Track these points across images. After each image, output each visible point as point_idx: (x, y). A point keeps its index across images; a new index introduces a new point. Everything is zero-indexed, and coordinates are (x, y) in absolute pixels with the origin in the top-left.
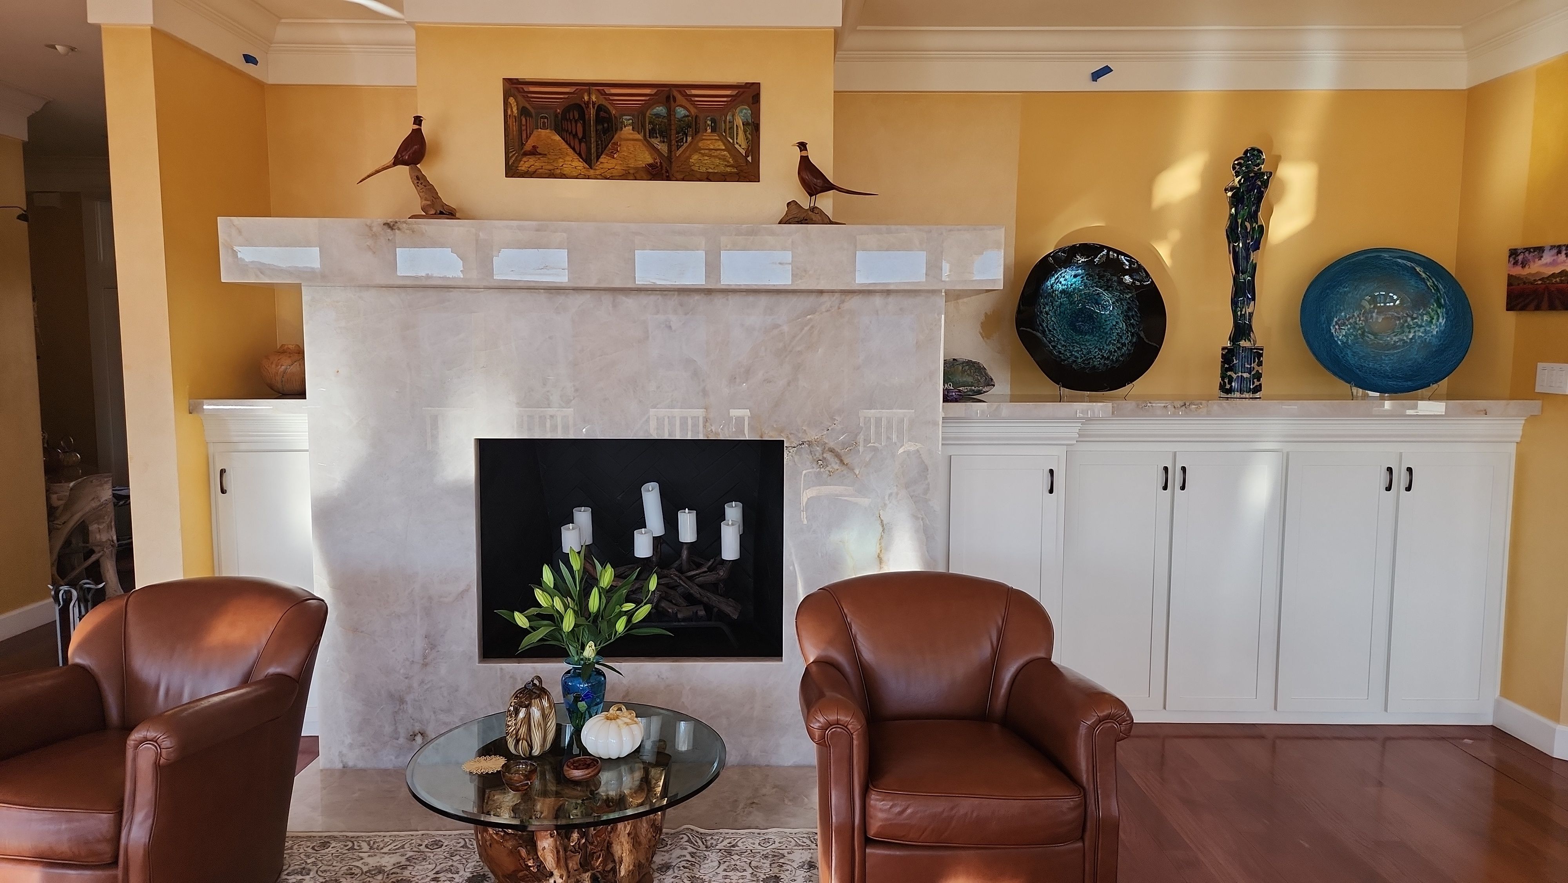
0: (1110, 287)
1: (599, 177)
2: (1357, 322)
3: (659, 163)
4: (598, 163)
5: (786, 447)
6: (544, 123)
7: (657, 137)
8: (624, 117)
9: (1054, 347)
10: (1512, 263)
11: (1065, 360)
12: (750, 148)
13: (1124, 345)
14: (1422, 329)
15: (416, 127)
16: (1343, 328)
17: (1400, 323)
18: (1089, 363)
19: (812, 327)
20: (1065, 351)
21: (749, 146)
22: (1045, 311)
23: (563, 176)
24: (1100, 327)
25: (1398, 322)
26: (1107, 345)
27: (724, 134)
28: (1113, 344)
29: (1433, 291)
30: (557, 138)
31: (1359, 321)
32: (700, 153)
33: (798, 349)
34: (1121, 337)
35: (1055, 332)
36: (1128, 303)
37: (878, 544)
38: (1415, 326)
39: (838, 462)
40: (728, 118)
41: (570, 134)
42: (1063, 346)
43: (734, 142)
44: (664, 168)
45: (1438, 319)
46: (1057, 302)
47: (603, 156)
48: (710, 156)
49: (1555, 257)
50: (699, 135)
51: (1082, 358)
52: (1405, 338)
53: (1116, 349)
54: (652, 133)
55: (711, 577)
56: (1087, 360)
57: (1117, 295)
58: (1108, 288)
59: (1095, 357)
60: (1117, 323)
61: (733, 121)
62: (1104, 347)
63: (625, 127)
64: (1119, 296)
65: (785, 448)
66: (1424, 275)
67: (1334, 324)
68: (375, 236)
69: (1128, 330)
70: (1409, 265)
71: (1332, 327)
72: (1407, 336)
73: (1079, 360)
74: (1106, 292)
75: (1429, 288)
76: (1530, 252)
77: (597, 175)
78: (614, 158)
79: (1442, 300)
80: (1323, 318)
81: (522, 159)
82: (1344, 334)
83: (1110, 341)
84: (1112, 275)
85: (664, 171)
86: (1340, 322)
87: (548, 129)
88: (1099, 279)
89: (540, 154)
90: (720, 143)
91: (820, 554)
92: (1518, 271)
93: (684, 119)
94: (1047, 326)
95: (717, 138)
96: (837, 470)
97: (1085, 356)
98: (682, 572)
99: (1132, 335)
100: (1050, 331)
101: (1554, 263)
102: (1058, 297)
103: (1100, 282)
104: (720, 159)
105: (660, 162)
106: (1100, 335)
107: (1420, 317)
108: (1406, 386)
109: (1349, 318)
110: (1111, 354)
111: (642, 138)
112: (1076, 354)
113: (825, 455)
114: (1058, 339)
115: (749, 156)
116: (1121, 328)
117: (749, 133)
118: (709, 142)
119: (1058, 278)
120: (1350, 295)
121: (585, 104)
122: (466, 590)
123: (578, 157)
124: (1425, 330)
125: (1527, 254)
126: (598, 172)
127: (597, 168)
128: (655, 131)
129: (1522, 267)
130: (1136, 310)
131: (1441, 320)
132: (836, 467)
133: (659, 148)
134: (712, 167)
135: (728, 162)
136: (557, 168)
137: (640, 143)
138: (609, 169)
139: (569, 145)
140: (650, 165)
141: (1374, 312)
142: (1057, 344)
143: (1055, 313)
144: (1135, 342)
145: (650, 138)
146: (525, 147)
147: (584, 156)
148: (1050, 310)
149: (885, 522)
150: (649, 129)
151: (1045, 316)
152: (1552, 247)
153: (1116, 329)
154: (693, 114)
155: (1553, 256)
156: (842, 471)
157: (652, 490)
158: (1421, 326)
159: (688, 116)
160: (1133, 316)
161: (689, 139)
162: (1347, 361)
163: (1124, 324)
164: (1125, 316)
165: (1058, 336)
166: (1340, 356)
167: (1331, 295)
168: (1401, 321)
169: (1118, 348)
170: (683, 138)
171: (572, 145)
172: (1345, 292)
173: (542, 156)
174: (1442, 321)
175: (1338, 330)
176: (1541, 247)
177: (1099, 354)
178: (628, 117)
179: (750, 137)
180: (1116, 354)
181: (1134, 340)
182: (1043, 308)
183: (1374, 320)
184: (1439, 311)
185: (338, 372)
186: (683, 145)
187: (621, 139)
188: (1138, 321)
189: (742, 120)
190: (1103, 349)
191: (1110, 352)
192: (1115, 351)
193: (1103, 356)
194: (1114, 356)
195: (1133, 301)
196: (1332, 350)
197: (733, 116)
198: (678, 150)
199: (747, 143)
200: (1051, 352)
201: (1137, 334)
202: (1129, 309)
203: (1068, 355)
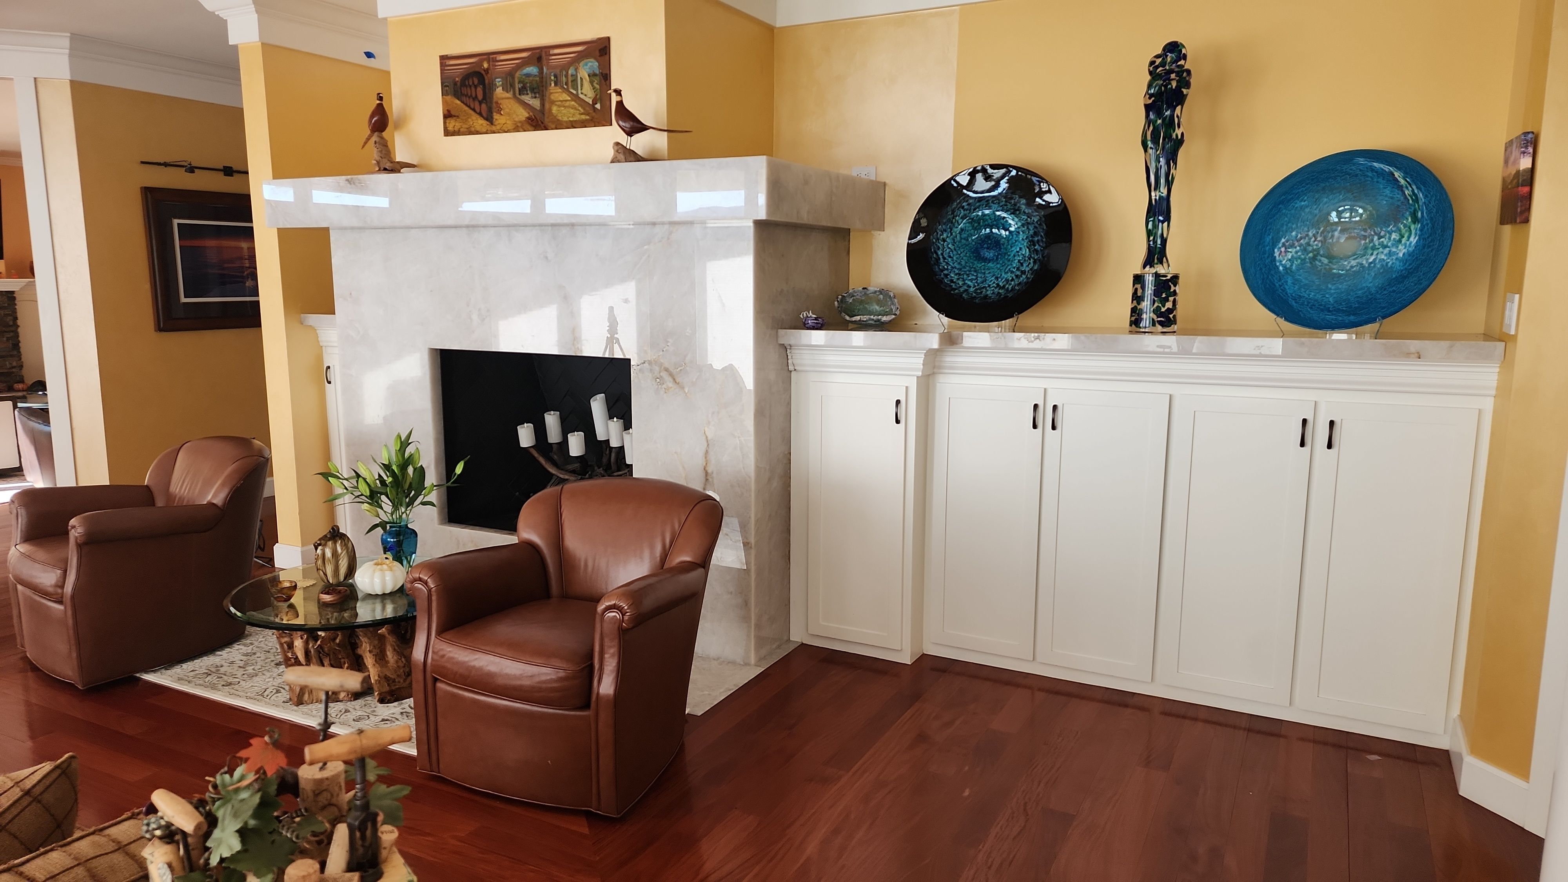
0: (1018, 210)
2: (1311, 243)
3: (534, 116)
4: (494, 120)
7: (528, 94)
8: (497, 80)
9: (946, 275)
11: (956, 289)
12: (598, 96)
13: (1023, 272)
14: (1386, 251)
15: (378, 102)
16: (1290, 250)
17: (1365, 243)
18: (982, 292)
19: (648, 256)
20: (958, 279)
21: (597, 95)
22: (943, 238)
24: (1005, 254)
25: (1363, 242)
26: (1005, 273)
27: (565, 87)
28: (1012, 272)
29: (1411, 202)
30: (458, 102)
31: (1314, 241)
32: (556, 105)
33: (639, 276)
34: (1022, 264)
35: (950, 260)
36: (1035, 227)
38: (1379, 247)
39: (672, 381)
40: (570, 72)
41: (469, 97)
42: (956, 274)
43: (577, 92)
44: (539, 120)
45: (1409, 237)
46: (957, 228)
47: (495, 114)
48: (564, 107)
50: (552, 89)
51: (975, 286)
52: (1364, 262)
53: (1014, 278)
54: (522, 91)
56: (981, 288)
57: (1024, 219)
58: (1015, 211)
59: (989, 286)
60: (1021, 249)
61: (577, 74)
62: (1001, 275)
63: (498, 88)
64: (1027, 219)
65: (632, 366)
66: (1402, 182)
67: (1280, 245)
69: (1031, 256)
70: (1387, 170)
71: (1276, 250)
72: (1367, 260)
73: (972, 289)
74: (1012, 215)
75: (1406, 198)
77: (499, 130)
78: (502, 114)
79: (1420, 214)
80: (1268, 239)
81: (449, 121)
82: (1290, 257)
83: (1010, 269)
84: (1020, 197)
85: (539, 123)
86: (1287, 244)
88: (1006, 201)
89: (455, 116)
90: (565, 95)
94: (942, 254)
95: (560, 91)
96: (671, 387)
97: (978, 285)
99: (1035, 262)
100: (944, 258)
102: (958, 223)
103: (1006, 205)
104: (572, 109)
106: (1003, 262)
107: (1388, 235)
108: (1347, 321)
109: (1301, 238)
110: (1007, 283)
111: (514, 97)
112: (969, 283)
113: (661, 374)
114: (952, 267)
115: (596, 104)
116: (1023, 255)
117: (597, 84)
118: (558, 95)
119: (960, 203)
120: (1307, 210)
121: (485, 71)
123: (479, 117)
124: (1390, 251)
127: (496, 124)
128: (525, 88)
130: (1042, 234)
131: (1412, 239)
133: (531, 103)
134: (571, 116)
135: (576, 110)
136: (474, 128)
137: (514, 101)
138: (503, 124)
139: (469, 107)
140: (528, 118)
141: (1336, 230)
142: (950, 272)
143: (954, 240)
144: (1036, 270)
145: (520, 95)
147: (484, 115)
148: (947, 237)
149: (709, 438)
150: (519, 89)
151: (942, 243)
153: (1019, 255)
156: (676, 390)
158: (1385, 247)
160: (1038, 240)
162: (1284, 290)
163: (1028, 250)
164: (1029, 241)
165: (953, 264)
166: (1277, 285)
167: (1284, 211)
168: (1367, 241)
169: (1017, 276)
171: (472, 106)
172: (1301, 207)
173: (457, 117)
174: (1414, 240)
175: (1283, 254)
177: (994, 283)
178: (499, 80)
179: (598, 87)
180: (1013, 283)
181: (1036, 268)
182: (941, 235)
183: (1334, 240)
184: (1413, 227)
185: (351, 294)
187: (499, 98)
188: (1042, 247)
189: (587, 72)
190: (1000, 277)
191: (1007, 280)
192: (1013, 280)
193: (998, 285)
194: (1011, 284)
195: (1040, 225)
196: (1270, 277)
197: (576, 70)
199: (595, 92)
200: (941, 281)
201: (1039, 260)
202: (1036, 234)
203: (960, 284)
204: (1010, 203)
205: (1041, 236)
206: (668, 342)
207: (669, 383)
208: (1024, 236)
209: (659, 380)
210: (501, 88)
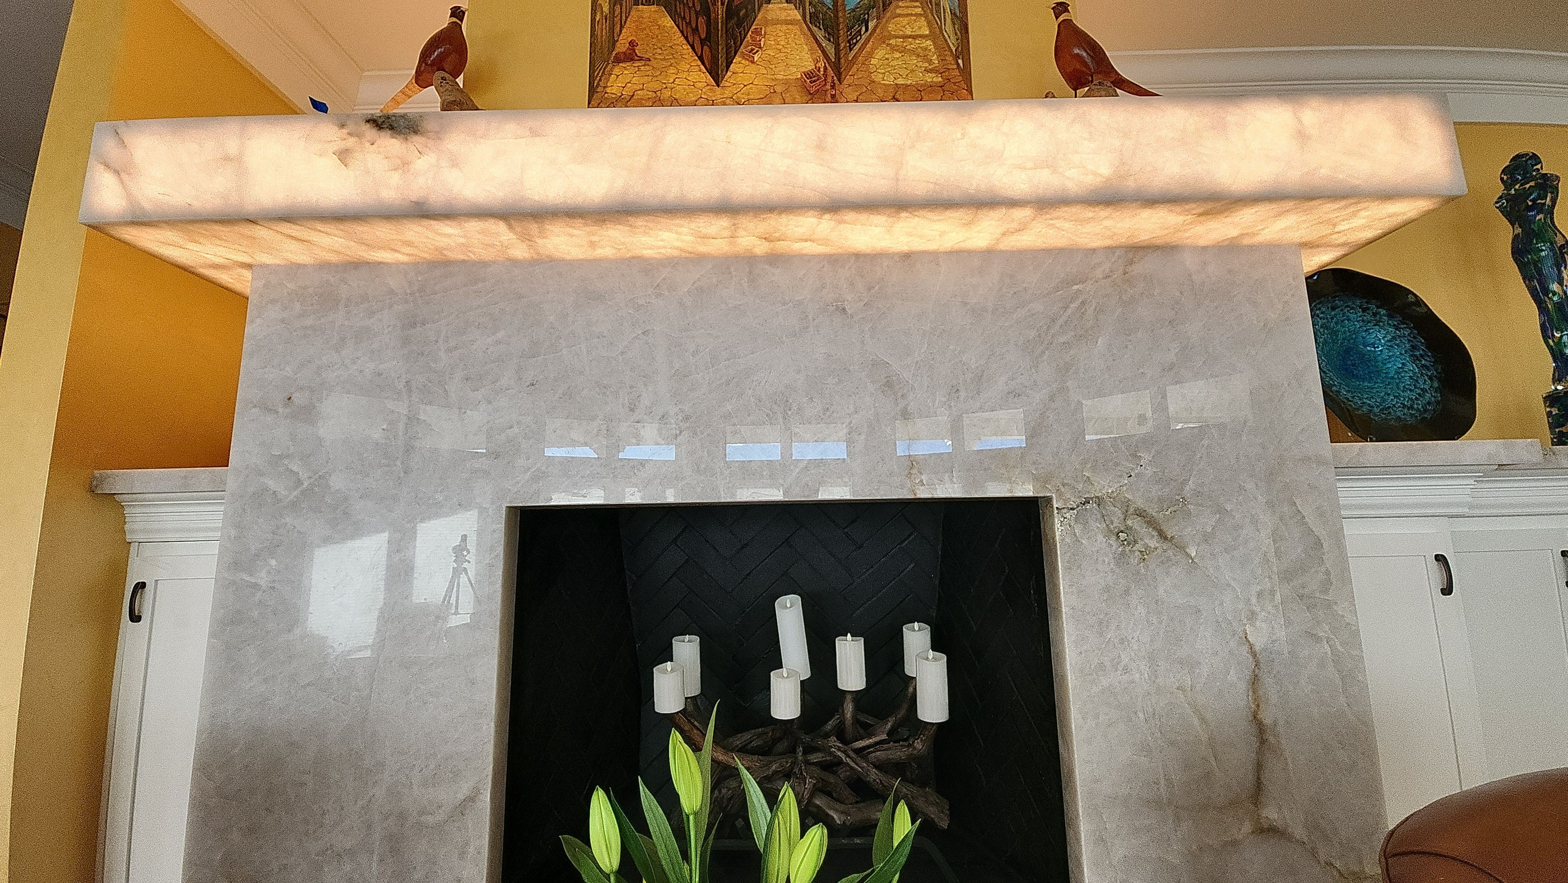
0: (1380, 322)
1: (728, 101)
3: (822, 70)
4: (729, 74)
5: (1057, 508)
7: (820, 29)
9: (1337, 392)
11: (1358, 409)
12: (960, 49)
13: (1424, 390)
15: (454, 21)
18: (1390, 412)
19: (1083, 303)
20: (1353, 397)
21: (958, 45)
23: (674, 102)
24: (1379, 371)
26: (1403, 391)
28: (1411, 390)
30: (669, 22)
32: (888, 45)
33: (1062, 339)
34: (1417, 381)
35: (1331, 374)
36: (1409, 340)
37: (1251, 693)
39: (1155, 533)
42: (1349, 392)
43: (941, 25)
44: (829, 80)
47: (737, 59)
48: (903, 51)
50: (892, 7)
51: (1378, 406)
53: (1417, 396)
54: (814, 19)
55: (898, 753)
56: (1386, 409)
57: (1391, 331)
58: (1377, 323)
59: (1394, 405)
60: (1403, 364)
64: (1395, 332)
65: (1056, 511)
69: (1422, 372)
73: (1376, 410)
74: (1377, 327)
77: (727, 98)
78: (753, 62)
81: (612, 70)
83: (1404, 387)
84: (1378, 307)
85: (828, 87)
87: (654, 4)
88: (1363, 311)
89: (641, 59)
90: (923, 21)
91: (1141, 715)
95: (919, 10)
96: (1156, 548)
98: (845, 742)
99: (1430, 378)
102: (1321, 333)
103: (1365, 316)
104: (918, 56)
105: (825, 68)
106: (1383, 381)
110: (1413, 403)
111: (800, 18)
112: (1368, 402)
113: (1129, 523)
114: (1338, 383)
115: (959, 59)
116: (1412, 371)
117: (958, 29)
118: (905, 21)
122: (471, 799)
123: (699, 63)
126: (727, 93)
127: (727, 84)
128: (818, 18)
130: (1424, 347)
132: (1153, 543)
133: (824, 45)
134: (904, 72)
135: (930, 62)
136: (666, 88)
137: (795, 29)
138: (745, 86)
139: (686, 38)
140: (809, 75)
142: (1340, 389)
144: (1439, 387)
145: (811, 23)
146: (618, 45)
147: (707, 63)
149: (1257, 648)
150: (809, 11)
153: (1406, 371)
156: (1165, 551)
157: (790, 607)
160: (1421, 355)
161: (871, 25)
163: (1414, 365)
164: (1411, 356)
165: (1337, 379)
169: (1420, 395)
170: (861, 29)
177: (1397, 402)
179: (958, 32)
180: (1420, 402)
181: (1437, 385)
185: (290, 399)
186: (860, 38)
187: (767, 23)
188: (1431, 362)
189: (949, 6)
190: (1399, 396)
191: (1411, 399)
192: (1417, 399)
193: (1403, 404)
195: (1414, 337)
198: (850, 51)
199: (957, 39)
200: (1337, 398)
201: (1435, 376)
202: (1414, 348)
203: (1359, 403)
204: (1369, 314)
205: (1423, 350)
206: (1140, 458)
208: (1401, 350)
209: (1122, 535)
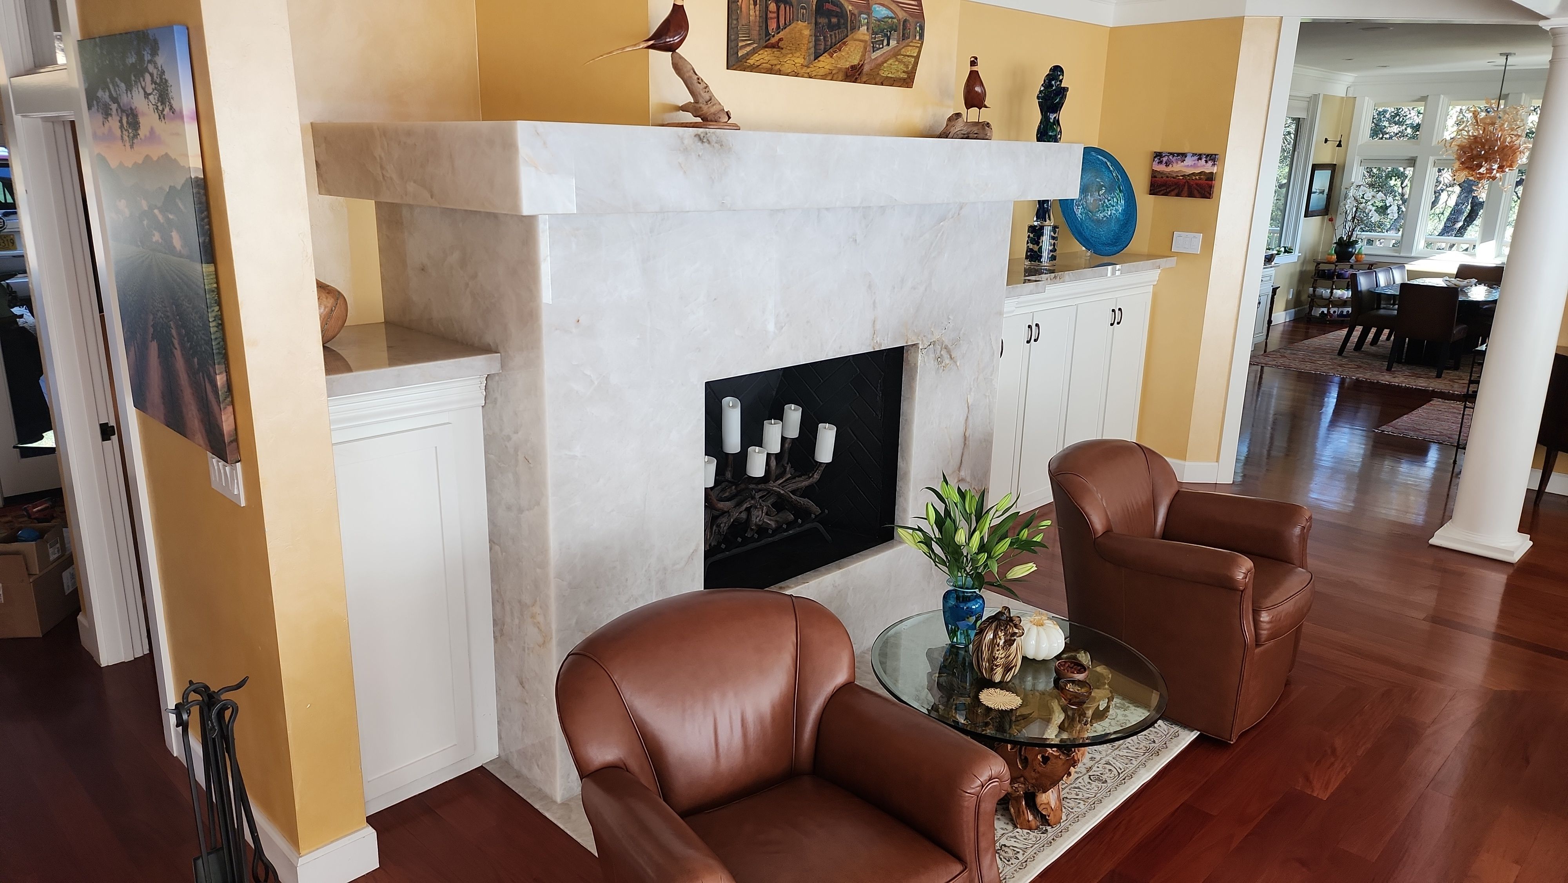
1: (806, 75)
2: (1084, 203)
3: (859, 65)
4: (816, 61)
5: (921, 348)
6: (803, 14)
8: (862, 15)
10: (1157, 162)
16: (1079, 207)
17: (1102, 204)
23: (779, 72)
25: (1100, 203)
29: (1117, 180)
32: (896, 58)
33: (933, 255)
37: (965, 425)
38: (1110, 206)
39: (949, 356)
44: (860, 71)
45: (1120, 201)
47: (826, 55)
48: (901, 62)
49: (1196, 162)
52: (1106, 215)
63: (862, 26)
65: (920, 350)
66: (1111, 168)
67: (1076, 204)
68: (686, 151)
70: (1105, 161)
71: (1075, 207)
72: (1107, 213)
75: (1114, 178)
76: (1174, 156)
77: (806, 73)
79: (1121, 188)
81: (759, 51)
82: (1081, 212)
85: (855, 74)
92: (1161, 168)
93: (886, 20)
96: (948, 364)
101: (1195, 166)
105: (862, 64)
107: (1112, 200)
108: (1114, 250)
109: (1081, 200)
111: (868, 40)
113: (942, 352)
118: (910, 48)
124: (1115, 209)
125: (1171, 157)
126: (808, 71)
127: (812, 66)
129: (1166, 166)
134: (894, 72)
135: (908, 68)
136: (780, 64)
137: (862, 44)
138: (819, 68)
140: (851, 65)
141: (1089, 195)
149: (970, 404)
152: (1194, 155)
154: (900, 17)
155: (1194, 161)
158: (1113, 206)
159: (892, 18)
161: (893, 43)
162: (1085, 233)
166: (1082, 229)
168: (1102, 202)
170: (883, 40)
173: (778, 49)
174: (1123, 202)
175: (1078, 210)
176: (1184, 154)
178: (865, 16)
183: (1090, 201)
184: (1120, 194)
185: (578, 321)
186: (883, 48)
187: (851, 39)
196: (1078, 225)
198: (873, 52)
206: (949, 319)
207: (947, 361)
209: (939, 359)
210: (866, 27)
